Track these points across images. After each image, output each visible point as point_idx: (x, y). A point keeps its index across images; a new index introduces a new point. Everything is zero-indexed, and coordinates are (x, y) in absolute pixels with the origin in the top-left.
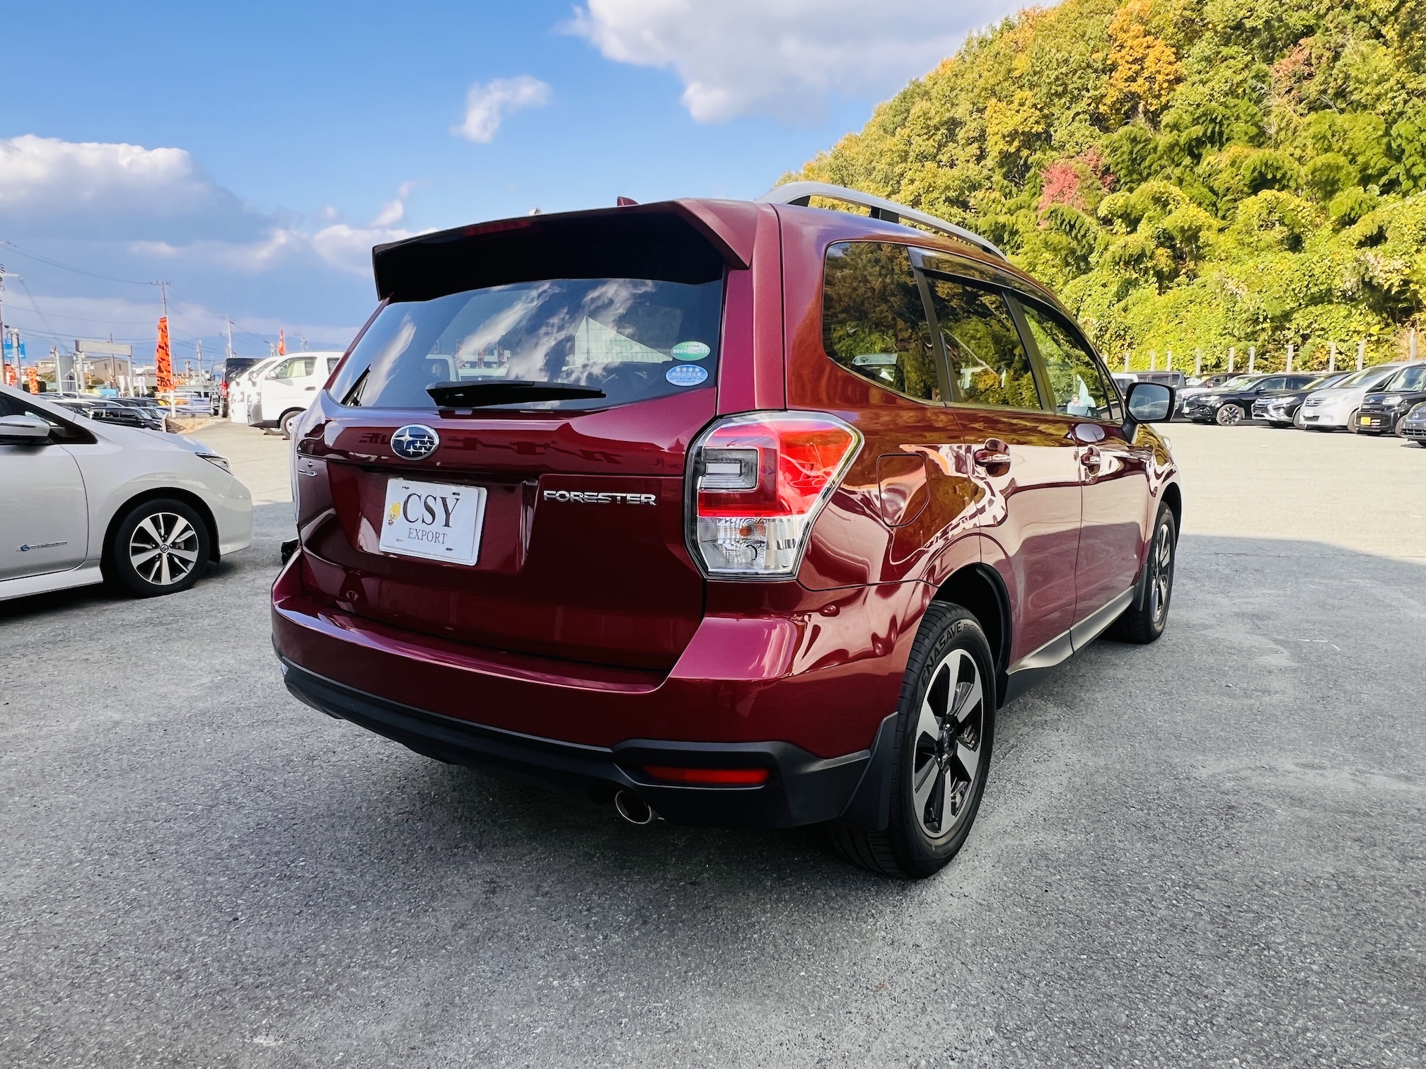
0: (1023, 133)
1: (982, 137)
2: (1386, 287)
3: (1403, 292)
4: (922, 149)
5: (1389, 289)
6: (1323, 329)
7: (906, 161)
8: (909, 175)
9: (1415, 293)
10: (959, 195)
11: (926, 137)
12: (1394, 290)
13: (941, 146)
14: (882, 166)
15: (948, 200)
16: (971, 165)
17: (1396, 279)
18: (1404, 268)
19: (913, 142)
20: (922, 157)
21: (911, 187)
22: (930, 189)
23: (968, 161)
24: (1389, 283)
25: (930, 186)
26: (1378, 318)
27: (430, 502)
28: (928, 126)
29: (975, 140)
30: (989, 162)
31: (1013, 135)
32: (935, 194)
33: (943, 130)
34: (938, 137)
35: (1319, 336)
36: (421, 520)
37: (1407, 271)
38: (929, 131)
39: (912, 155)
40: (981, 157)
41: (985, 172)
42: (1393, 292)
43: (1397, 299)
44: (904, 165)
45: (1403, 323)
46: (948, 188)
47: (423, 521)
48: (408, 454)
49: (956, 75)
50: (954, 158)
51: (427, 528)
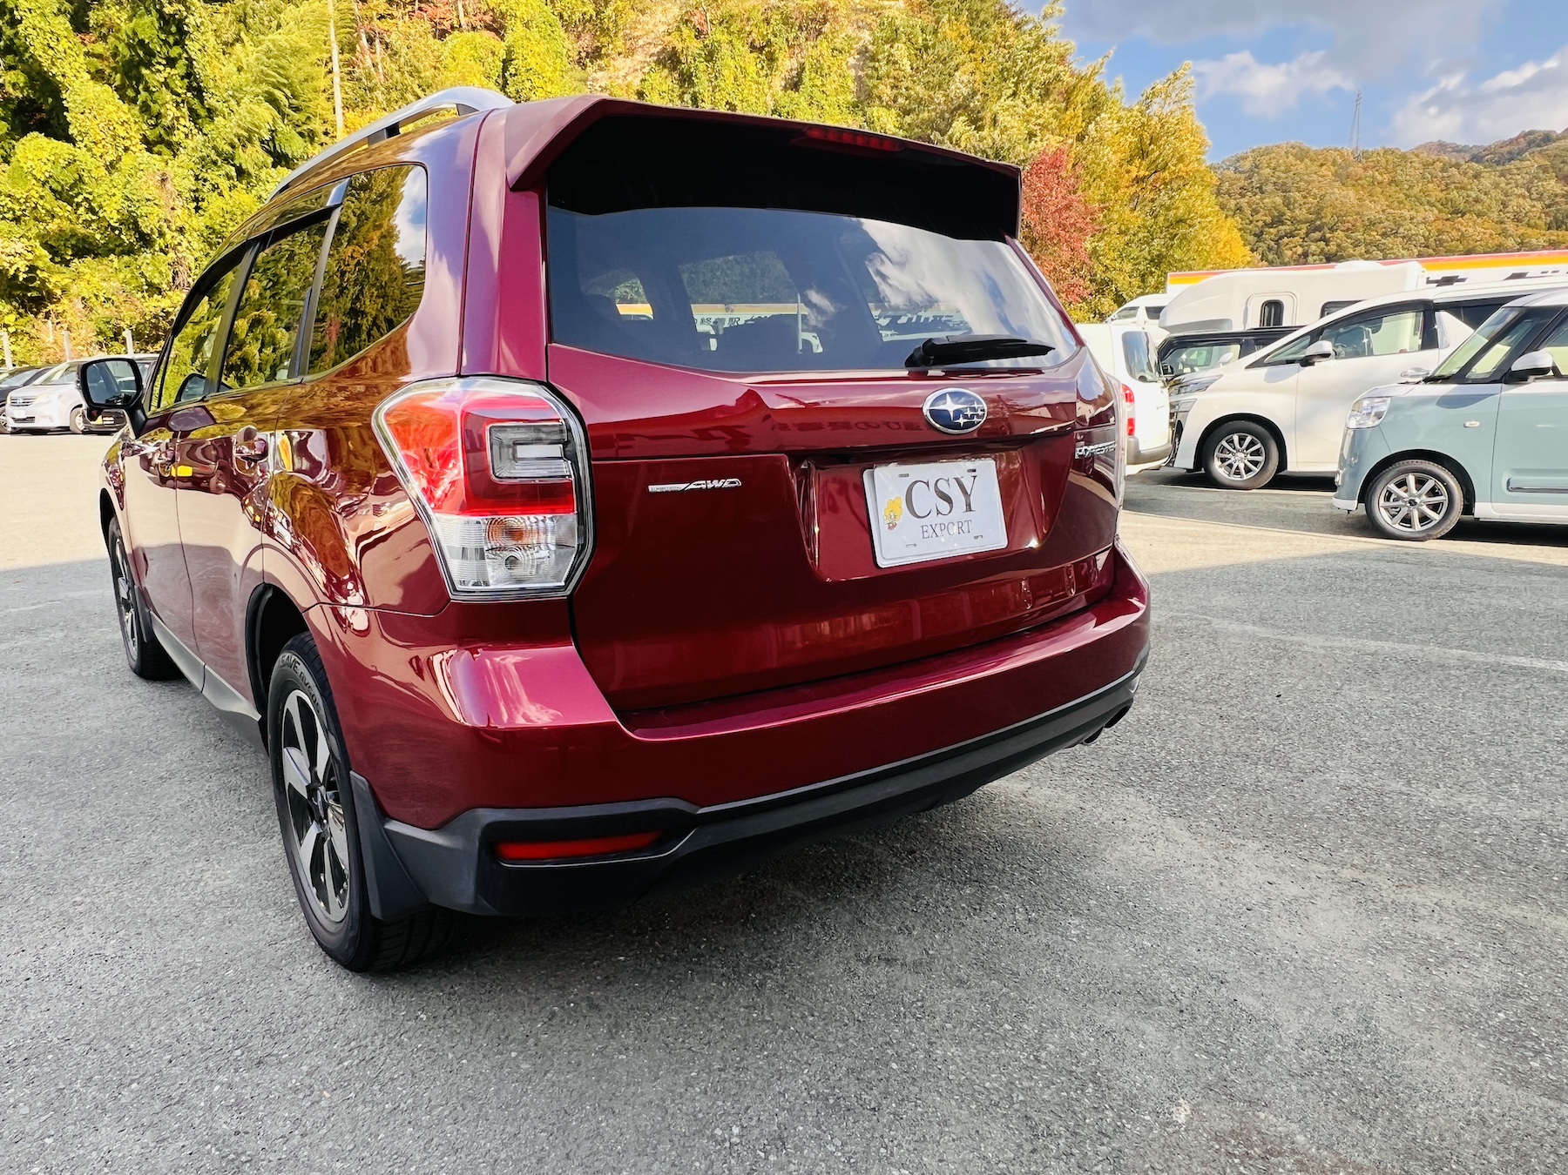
2: (12, 272)
3: (33, 280)
5: (15, 276)
9: (43, 281)
12: (22, 277)
17: (22, 265)
18: (25, 252)
24: (14, 267)
26: (9, 307)
27: (942, 486)
36: (934, 512)
37: (30, 256)
42: (21, 279)
43: (25, 287)
45: (36, 314)
47: (938, 513)
48: (958, 427)
51: (945, 520)
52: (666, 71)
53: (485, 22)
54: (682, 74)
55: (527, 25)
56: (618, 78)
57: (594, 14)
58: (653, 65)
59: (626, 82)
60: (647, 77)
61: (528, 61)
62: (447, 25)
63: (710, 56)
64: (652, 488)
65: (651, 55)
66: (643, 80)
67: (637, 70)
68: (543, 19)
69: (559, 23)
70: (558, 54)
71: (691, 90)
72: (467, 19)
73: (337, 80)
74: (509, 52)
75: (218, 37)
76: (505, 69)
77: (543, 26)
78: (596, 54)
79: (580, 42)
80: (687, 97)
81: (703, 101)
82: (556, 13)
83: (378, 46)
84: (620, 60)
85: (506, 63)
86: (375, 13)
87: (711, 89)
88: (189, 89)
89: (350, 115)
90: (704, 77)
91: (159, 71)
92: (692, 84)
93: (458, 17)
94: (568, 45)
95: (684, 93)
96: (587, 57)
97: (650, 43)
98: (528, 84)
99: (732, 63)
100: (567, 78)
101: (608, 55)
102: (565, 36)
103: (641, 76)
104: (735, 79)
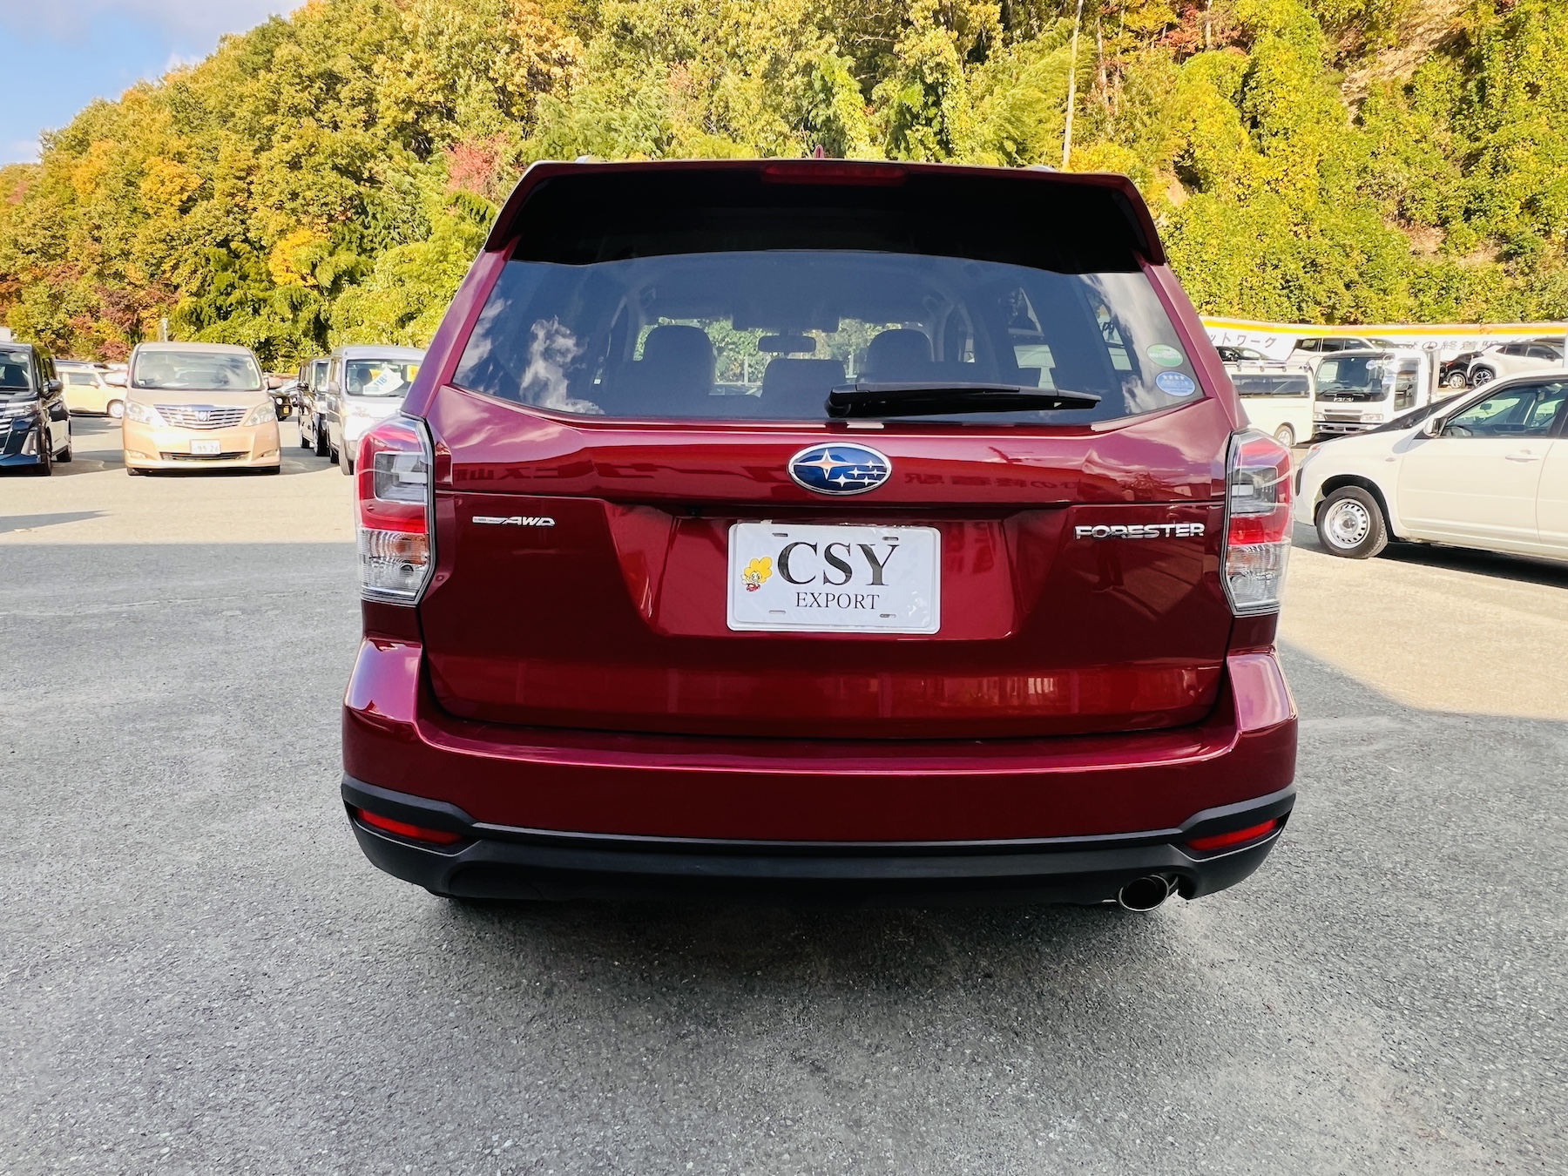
0: (420, 104)
1: (370, 99)
4: (296, 101)
6: (733, 343)
7: (275, 112)
8: (282, 130)
10: (349, 164)
11: (298, 88)
13: (318, 102)
14: (244, 112)
15: (335, 167)
16: (360, 131)
19: (284, 91)
20: (296, 111)
21: (286, 146)
22: (312, 150)
23: (355, 126)
25: (312, 145)
27: (838, 552)
28: (301, 76)
29: (362, 102)
30: (379, 130)
31: (409, 103)
32: (319, 158)
33: (319, 84)
34: (315, 91)
35: (731, 350)
36: (820, 578)
38: (306, 82)
39: (283, 108)
40: (370, 122)
41: (378, 142)
44: (274, 117)
46: (334, 153)
47: (827, 581)
48: (837, 486)
49: (329, 21)
50: (338, 119)
51: (837, 590)
52: (1448, 58)
53: (1232, 37)
54: (1468, 58)
55: (1279, 34)
56: (1383, 74)
57: (1364, 8)
58: (1431, 53)
59: (1393, 78)
60: (1421, 68)
61: (1273, 71)
62: (1191, 47)
63: (1513, 31)
64: (476, 519)
65: (1433, 42)
66: (1415, 73)
67: (1409, 62)
68: (1299, 24)
69: (1319, 27)
70: (1312, 59)
71: (1478, 76)
72: (1213, 38)
73: (1070, 118)
74: (1254, 64)
75: (969, 93)
76: (1245, 83)
77: (1299, 31)
78: (1359, 52)
79: (1342, 42)
80: (1471, 85)
81: (1493, 86)
82: (1316, 15)
83: (1116, 79)
84: (1390, 55)
85: (1247, 77)
86: (1118, 48)
87: (1506, 71)
88: (940, 142)
89: (1077, 149)
90: (1498, 58)
91: (918, 130)
92: (1481, 68)
93: (1204, 37)
94: (1325, 45)
95: (1468, 80)
96: (1347, 56)
97: (1432, 29)
98: (1268, 96)
99: (1542, 35)
100: (1318, 83)
101: (1373, 51)
102: (1323, 38)
103: (1413, 68)
104: (1545, 53)
